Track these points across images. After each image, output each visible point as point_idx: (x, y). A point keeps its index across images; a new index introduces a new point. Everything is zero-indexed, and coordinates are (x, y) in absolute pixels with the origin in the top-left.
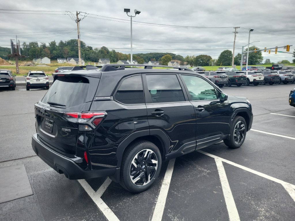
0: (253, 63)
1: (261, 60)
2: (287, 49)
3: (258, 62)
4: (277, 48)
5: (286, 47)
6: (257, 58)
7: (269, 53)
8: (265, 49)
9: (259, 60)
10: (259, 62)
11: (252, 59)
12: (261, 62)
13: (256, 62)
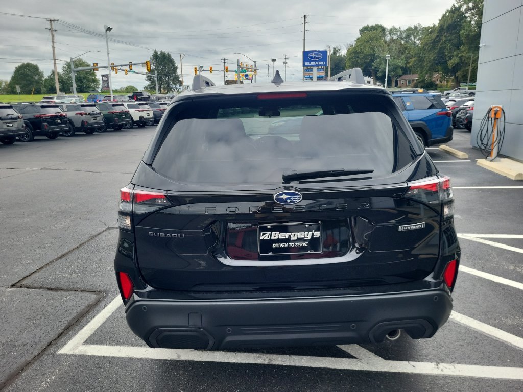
0: (85, 90)
1: (97, 85)
2: (147, 67)
3: (92, 87)
4: (131, 65)
5: (145, 64)
6: (88, 81)
7: (117, 73)
8: (113, 65)
9: (93, 84)
10: (94, 89)
11: (82, 82)
12: (97, 88)
13: (89, 87)
